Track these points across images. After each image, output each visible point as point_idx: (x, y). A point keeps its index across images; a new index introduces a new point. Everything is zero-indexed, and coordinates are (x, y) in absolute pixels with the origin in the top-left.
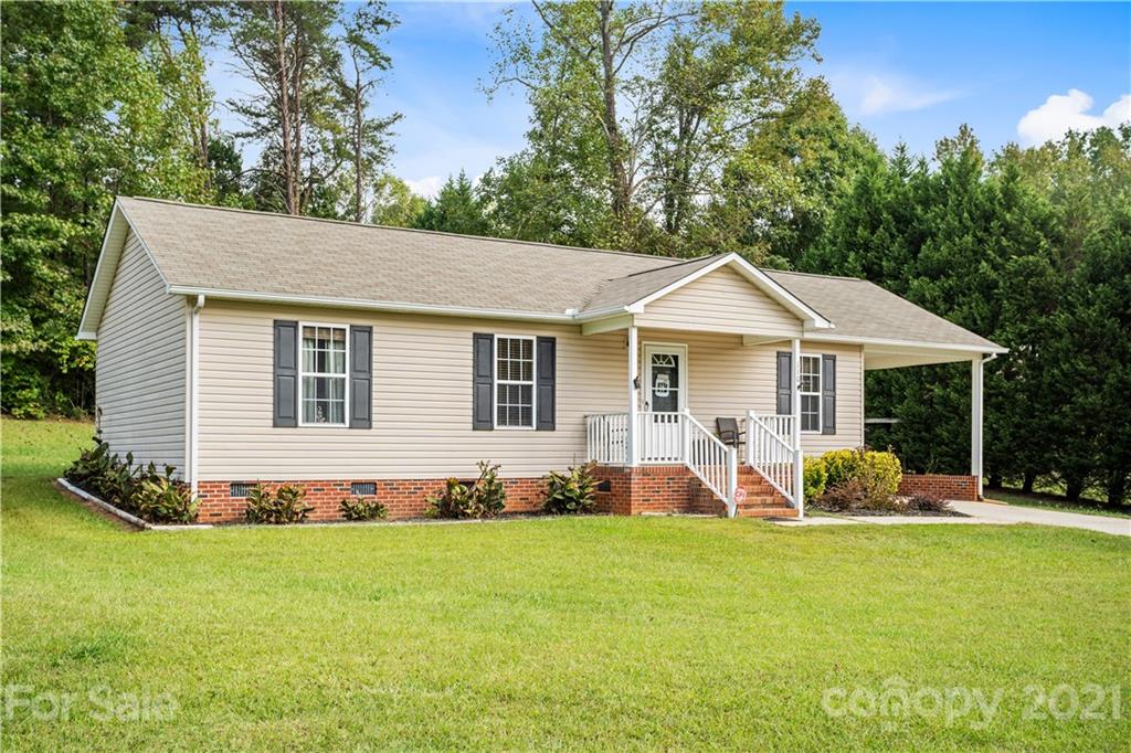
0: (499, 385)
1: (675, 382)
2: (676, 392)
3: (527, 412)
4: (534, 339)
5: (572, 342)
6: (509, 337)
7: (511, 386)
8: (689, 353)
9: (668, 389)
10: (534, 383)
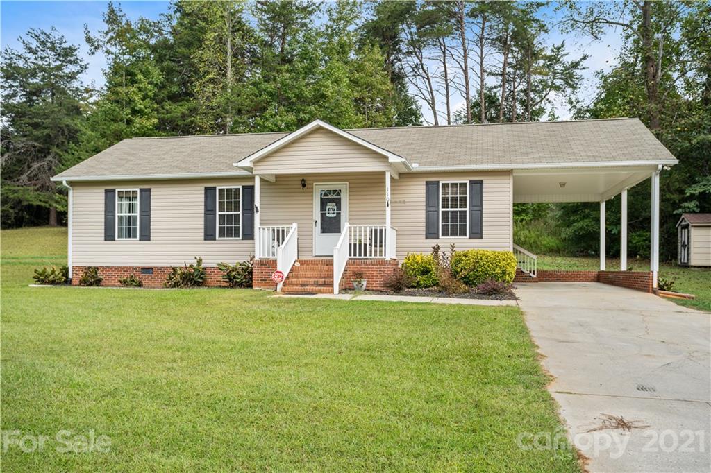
0: (220, 215)
1: (339, 208)
2: (340, 213)
3: (237, 229)
4: (241, 187)
5: (266, 187)
6: (225, 187)
7: (227, 215)
8: (350, 187)
9: (336, 212)
10: (240, 213)
